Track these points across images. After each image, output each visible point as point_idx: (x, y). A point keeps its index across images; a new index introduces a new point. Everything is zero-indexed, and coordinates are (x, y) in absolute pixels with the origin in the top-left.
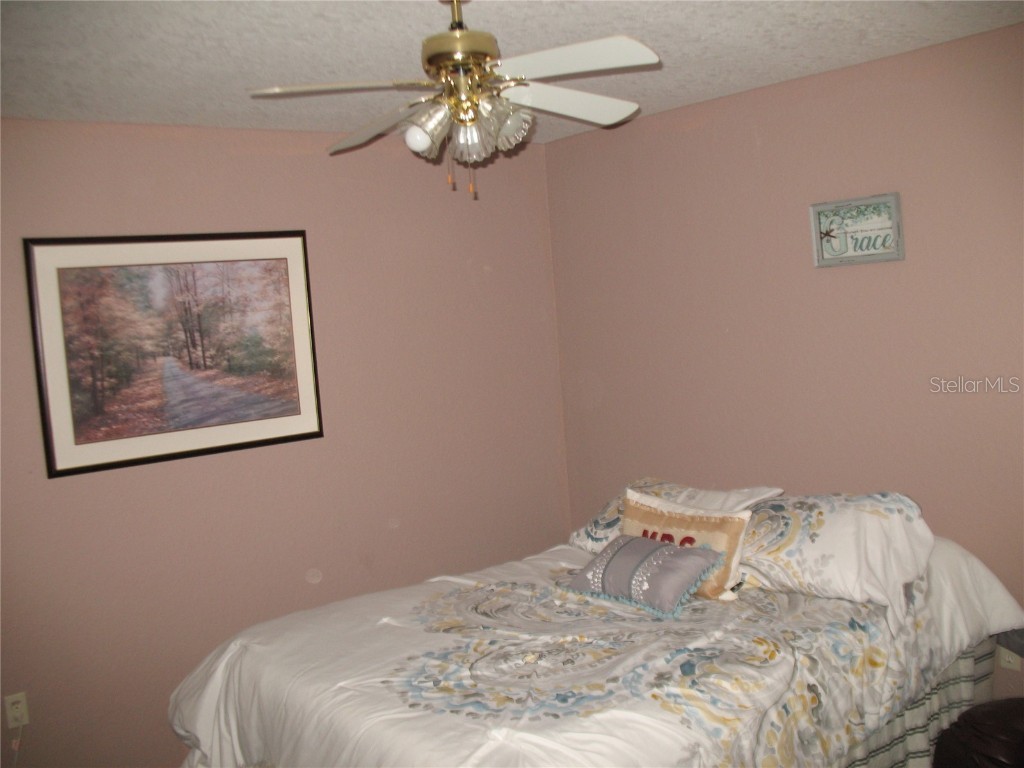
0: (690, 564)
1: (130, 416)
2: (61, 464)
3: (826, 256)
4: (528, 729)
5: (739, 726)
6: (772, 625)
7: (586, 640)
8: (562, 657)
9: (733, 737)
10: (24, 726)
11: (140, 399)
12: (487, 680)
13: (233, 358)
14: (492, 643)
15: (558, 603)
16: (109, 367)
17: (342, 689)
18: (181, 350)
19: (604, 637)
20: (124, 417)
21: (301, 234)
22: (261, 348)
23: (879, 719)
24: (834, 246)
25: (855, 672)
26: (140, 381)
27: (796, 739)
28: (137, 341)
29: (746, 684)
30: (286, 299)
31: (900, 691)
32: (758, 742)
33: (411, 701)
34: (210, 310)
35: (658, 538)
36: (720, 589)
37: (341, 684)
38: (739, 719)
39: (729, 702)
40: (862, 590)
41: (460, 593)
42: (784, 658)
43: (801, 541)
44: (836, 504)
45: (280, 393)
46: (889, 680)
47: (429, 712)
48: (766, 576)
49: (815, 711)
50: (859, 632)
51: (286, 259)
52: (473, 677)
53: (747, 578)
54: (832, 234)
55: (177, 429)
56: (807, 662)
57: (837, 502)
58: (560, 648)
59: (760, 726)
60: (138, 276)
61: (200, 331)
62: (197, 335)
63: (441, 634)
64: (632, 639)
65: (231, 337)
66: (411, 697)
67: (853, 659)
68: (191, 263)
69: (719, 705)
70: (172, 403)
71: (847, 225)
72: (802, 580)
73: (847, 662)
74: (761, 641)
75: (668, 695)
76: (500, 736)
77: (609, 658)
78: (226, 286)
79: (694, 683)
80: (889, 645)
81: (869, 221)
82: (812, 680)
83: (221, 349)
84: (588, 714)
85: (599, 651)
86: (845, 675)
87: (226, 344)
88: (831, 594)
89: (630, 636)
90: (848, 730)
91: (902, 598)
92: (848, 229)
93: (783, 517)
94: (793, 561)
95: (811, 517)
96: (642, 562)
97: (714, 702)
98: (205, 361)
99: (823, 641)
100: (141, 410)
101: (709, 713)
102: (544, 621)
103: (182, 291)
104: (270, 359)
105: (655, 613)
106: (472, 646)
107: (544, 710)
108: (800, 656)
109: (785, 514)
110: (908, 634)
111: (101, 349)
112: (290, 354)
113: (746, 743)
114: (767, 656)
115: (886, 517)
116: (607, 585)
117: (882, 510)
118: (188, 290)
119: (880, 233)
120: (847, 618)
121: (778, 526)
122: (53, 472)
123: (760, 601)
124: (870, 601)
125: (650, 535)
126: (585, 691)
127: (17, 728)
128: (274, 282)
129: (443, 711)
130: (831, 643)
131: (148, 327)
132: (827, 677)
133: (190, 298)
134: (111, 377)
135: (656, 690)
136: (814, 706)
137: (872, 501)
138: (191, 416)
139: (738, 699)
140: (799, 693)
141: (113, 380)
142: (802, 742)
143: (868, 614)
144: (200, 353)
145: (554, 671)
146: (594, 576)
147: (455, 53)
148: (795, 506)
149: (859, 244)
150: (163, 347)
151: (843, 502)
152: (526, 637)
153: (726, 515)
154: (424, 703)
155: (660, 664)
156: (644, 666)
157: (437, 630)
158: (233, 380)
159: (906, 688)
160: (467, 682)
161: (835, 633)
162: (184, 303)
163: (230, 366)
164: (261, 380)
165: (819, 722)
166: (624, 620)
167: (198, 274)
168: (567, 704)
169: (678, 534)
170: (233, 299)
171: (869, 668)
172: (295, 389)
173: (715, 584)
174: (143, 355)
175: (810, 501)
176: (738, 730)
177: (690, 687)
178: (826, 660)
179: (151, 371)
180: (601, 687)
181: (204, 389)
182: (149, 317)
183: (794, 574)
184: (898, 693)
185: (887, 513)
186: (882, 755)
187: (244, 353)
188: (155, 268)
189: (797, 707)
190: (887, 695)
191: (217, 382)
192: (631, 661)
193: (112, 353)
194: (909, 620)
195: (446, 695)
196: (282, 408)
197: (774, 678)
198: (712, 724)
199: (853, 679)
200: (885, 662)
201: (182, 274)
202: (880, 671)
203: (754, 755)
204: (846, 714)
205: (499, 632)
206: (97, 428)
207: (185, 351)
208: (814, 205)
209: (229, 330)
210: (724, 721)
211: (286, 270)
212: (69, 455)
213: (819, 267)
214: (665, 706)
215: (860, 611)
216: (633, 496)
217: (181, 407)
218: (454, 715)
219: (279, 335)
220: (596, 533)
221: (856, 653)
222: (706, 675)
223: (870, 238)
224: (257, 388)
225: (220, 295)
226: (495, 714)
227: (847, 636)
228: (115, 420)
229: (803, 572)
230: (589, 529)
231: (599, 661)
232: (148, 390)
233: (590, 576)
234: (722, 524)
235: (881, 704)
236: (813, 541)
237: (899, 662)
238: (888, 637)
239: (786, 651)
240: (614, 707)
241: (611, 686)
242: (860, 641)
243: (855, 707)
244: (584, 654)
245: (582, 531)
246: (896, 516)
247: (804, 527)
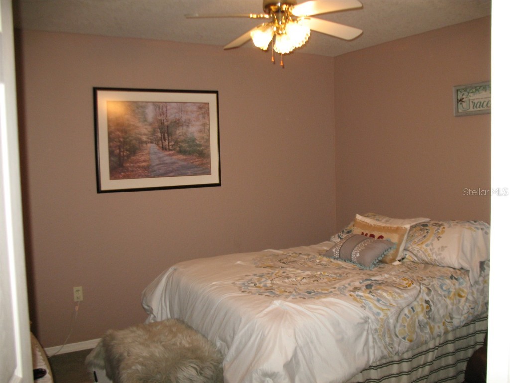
0: (380, 247)
1: (135, 169)
2: (103, 188)
3: (460, 111)
4: (290, 301)
5: (389, 313)
6: (413, 274)
7: (326, 274)
8: (314, 279)
9: (385, 317)
10: (81, 301)
11: (139, 161)
12: (277, 285)
13: (182, 146)
14: (284, 273)
15: (318, 261)
16: (126, 146)
17: (214, 285)
18: (159, 141)
19: (335, 274)
20: (132, 169)
21: (216, 92)
22: (195, 143)
23: (461, 322)
24: (464, 106)
25: (450, 298)
26: (140, 154)
27: (417, 324)
28: (140, 136)
29: (395, 295)
30: (207, 122)
31: (473, 310)
32: (397, 321)
33: (243, 290)
34: (173, 124)
35: (368, 236)
36: (394, 260)
37: (214, 283)
38: (389, 310)
39: (385, 302)
40: (459, 263)
41: (275, 255)
42: (415, 287)
43: (433, 240)
44: (452, 225)
45: (202, 164)
46: (467, 304)
47: (250, 294)
48: (416, 256)
49: (428, 312)
50: (454, 281)
51: (209, 103)
52: (272, 283)
53: (407, 256)
54: (463, 100)
55: (154, 177)
56: (426, 290)
57: (452, 224)
58: (313, 276)
59: (399, 314)
60: (142, 107)
61: (168, 133)
62: (166, 135)
63: (262, 268)
64: (347, 275)
65: (182, 137)
66: (243, 289)
67: (449, 292)
68: (166, 102)
69: (380, 302)
70: (153, 165)
71: (470, 96)
72: (432, 258)
73: (446, 293)
74: (406, 279)
75: (357, 296)
76: (277, 303)
77: (334, 281)
78: (180, 114)
79: (370, 292)
80: (468, 289)
81: (481, 94)
82: (428, 299)
83: (177, 142)
84: (318, 298)
85: (331, 278)
86: (445, 298)
87: (179, 140)
88: (445, 265)
89: (346, 274)
90: (444, 324)
91: (478, 269)
92: (471, 98)
93: (427, 229)
94: (428, 248)
95: (439, 229)
96: (358, 244)
97: (378, 301)
98: (169, 147)
99: (436, 283)
100: (139, 167)
101: (375, 305)
102: (310, 267)
103: (161, 115)
104: (198, 148)
105: (361, 267)
106: (274, 273)
107: (300, 296)
108: (423, 287)
109: (427, 228)
110: (480, 285)
111: (123, 138)
112: (208, 146)
113: (392, 321)
114: (407, 286)
115: (475, 231)
116: (341, 254)
117: (473, 228)
118: (163, 114)
119: (485, 100)
120: (450, 275)
121: (424, 233)
122: (99, 191)
123: (411, 265)
124: (462, 269)
125: (364, 234)
126: (320, 291)
127: (78, 302)
128: (202, 114)
129: (255, 294)
130: (440, 283)
131: (145, 130)
132: (435, 298)
133: (164, 118)
134: (127, 151)
135: (352, 293)
136: (428, 310)
137: (469, 224)
138: (161, 171)
139: (390, 301)
140: (420, 303)
141: (128, 152)
142: (420, 325)
143: (460, 274)
144: (167, 143)
145: (308, 284)
146: (336, 250)
147: (278, 3)
148: (433, 225)
149: (475, 105)
150: (151, 139)
151: (455, 224)
152: (300, 271)
153: (399, 226)
154: (248, 291)
155: (357, 284)
156: (349, 284)
157: (261, 267)
158: (181, 156)
159: (475, 309)
160: (268, 285)
161: (442, 280)
162: (161, 120)
163: (180, 150)
164: (194, 157)
165: (429, 318)
166: (346, 269)
167: (168, 107)
168: (311, 294)
169: (377, 235)
170: (183, 120)
171: (458, 298)
172: (209, 163)
173: (391, 257)
174: (142, 142)
175: (440, 223)
176: (389, 314)
177: (369, 293)
178: (436, 290)
179: (145, 149)
180: (327, 290)
181: (168, 159)
182: (146, 125)
183: (429, 254)
184: (471, 311)
185: (476, 230)
186: (462, 340)
187: (187, 144)
188: (149, 103)
189: (419, 309)
190: (465, 311)
191: (174, 157)
192: (343, 282)
193: (128, 140)
194: (481, 279)
195: (258, 289)
196: (203, 171)
197: (408, 295)
198: (376, 310)
199: (448, 301)
200: (466, 296)
201: (161, 107)
202: (463, 300)
203: (395, 327)
204: (444, 316)
205: (288, 269)
206: (120, 173)
207: (161, 142)
208: (455, 86)
209: (181, 134)
210: (382, 310)
211: (209, 108)
212: (107, 183)
213: (456, 116)
214: (355, 299)
215: (457, 273)
216: (359, 217)
217: (157, 167)
218: (260, 295)
219: (203, 138)
220: (342, 236)
221: (451, 290)
222: (377, 289)
223: (480, 103)
224: (192, 161)
225: (177, 117)
226: (278, 296)
227: (448, 282)
228: (128, 170)
229: (432, 254)
230: (339, 234)
231: (329, 282)
232: (143, 158)
233: (334, 250)
234: (397, 230)
235: (462, 315)
236: (438, 240)
237: (473, 297)
238: (469, 284)
239: (416, 284)
240: (331, 297)
241: (332, 290)
242: (454, 284)
243: (448, 314)
244: (323, 279)
245: (336, 236)
246: (480, 232)
247: (435, 234)
